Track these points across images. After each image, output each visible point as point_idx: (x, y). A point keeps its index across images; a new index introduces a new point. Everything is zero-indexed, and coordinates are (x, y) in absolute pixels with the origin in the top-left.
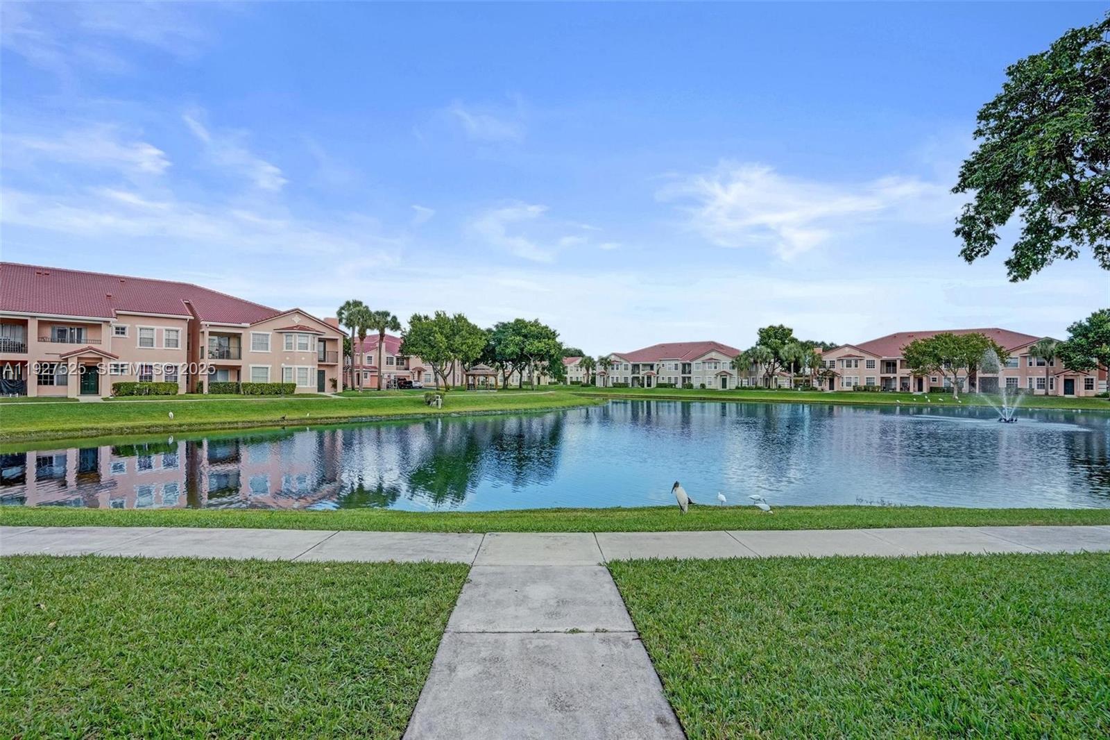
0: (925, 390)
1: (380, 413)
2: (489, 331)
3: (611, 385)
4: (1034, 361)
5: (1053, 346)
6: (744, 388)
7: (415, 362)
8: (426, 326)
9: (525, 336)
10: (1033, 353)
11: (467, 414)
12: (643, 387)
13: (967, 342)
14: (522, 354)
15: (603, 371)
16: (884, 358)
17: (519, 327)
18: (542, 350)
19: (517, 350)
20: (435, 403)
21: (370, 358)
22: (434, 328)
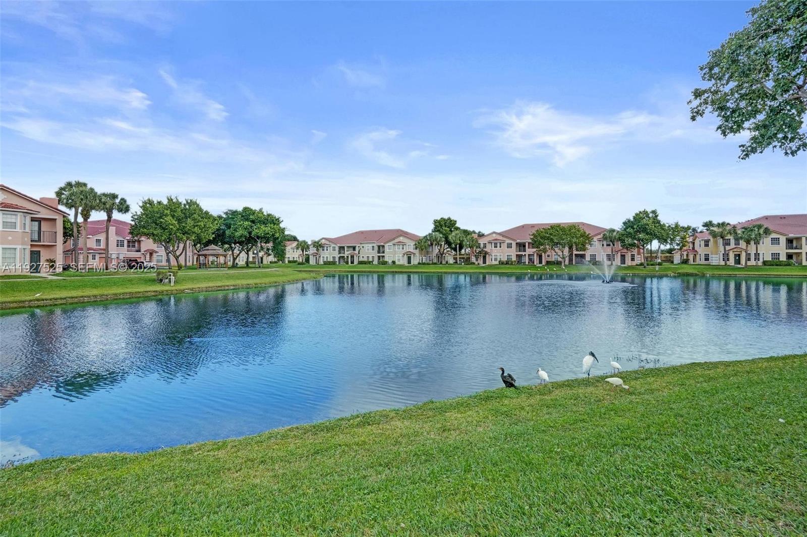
0: (544, 263)
1: (106, 293)
2: (220, 217)
3: (322, 263)
4: (605, 243)
5: (615, 234)
6: (424, 264)
7: (147, 244)
8: (157, 210)
9: (253, 222)
10: (605, 238)
11: (200, 290)
12: (348, 264)
13: (570, 230)
14: (250, 237)
15: (316, 252)
16: (518, 241)
17: (247, 214)
18: (268, 234)
19: (246, 233)
20: (167, 280)
21: (98, 241)
22: (166, 211)
